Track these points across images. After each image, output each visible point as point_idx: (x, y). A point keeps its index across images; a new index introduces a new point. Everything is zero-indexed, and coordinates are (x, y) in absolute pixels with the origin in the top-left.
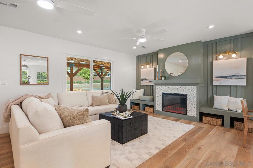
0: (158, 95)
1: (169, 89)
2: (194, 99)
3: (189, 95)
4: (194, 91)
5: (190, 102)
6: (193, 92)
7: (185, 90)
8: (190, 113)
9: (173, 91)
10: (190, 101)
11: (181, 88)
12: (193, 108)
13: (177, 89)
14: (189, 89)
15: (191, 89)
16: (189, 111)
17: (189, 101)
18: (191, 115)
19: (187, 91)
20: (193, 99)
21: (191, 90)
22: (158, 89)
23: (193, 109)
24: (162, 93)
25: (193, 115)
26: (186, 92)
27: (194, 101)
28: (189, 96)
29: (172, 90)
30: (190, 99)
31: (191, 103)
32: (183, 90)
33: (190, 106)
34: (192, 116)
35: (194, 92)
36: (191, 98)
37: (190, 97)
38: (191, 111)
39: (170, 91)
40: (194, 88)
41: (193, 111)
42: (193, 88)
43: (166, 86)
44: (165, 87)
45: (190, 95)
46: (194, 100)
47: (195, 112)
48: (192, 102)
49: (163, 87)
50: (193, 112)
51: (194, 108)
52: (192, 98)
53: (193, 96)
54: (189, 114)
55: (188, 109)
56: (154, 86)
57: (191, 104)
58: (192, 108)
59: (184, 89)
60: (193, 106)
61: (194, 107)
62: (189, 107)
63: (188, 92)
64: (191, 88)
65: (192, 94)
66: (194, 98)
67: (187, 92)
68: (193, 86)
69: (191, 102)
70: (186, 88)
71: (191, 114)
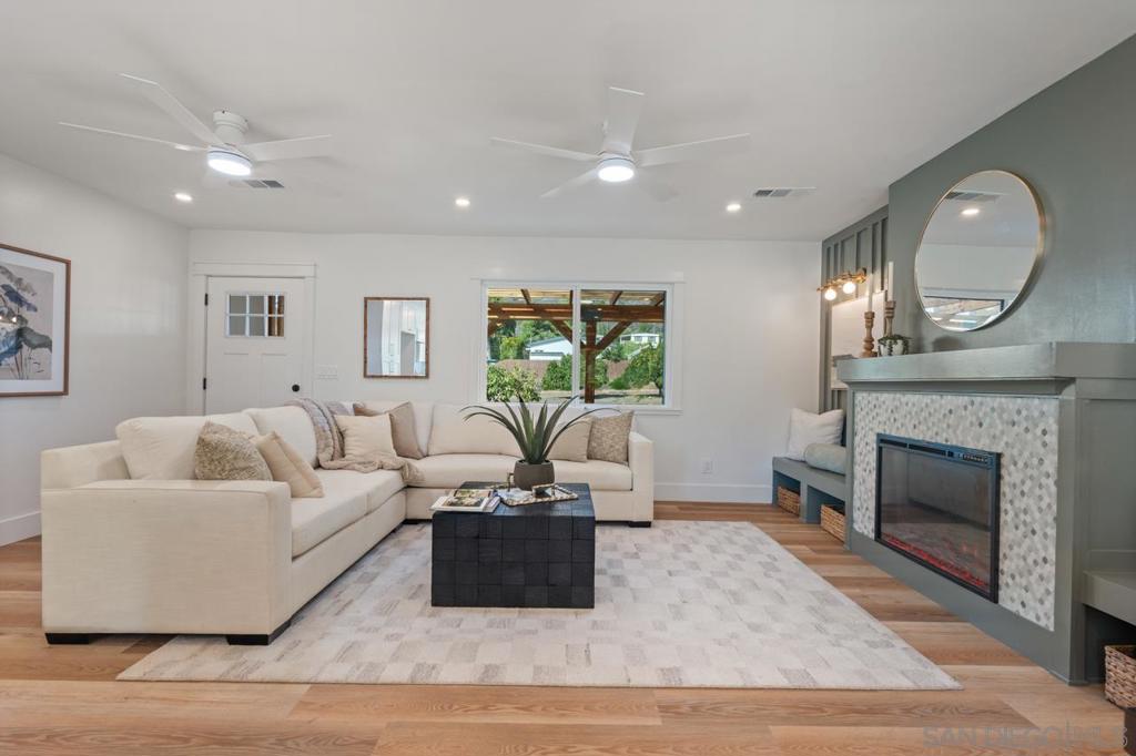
0: (863, 444)
1: (910, 413)
2: (1047, 500)
3: (1015, 464)
4: (1044, 432)
5: (1017, 515)
6: (1039, 443)
7: (991, 426)
8: (1015, 596)
9: (928, 429)
10: (1017, 504)
11: (970, 407)
12: (1035, 562)
13: (945, 415)
14: (1016, 418)
15: (1027, 418)
16: (1013, 577)
17: (1011, 502)
18: (1022, 613)
19: (1003, 433)
20: (1037, 491)
21: (1027, 430)
22: (863, 413)
23: (1038, 570)
24: (878, 435)
25: (1038, 618)
26: (994, 437)
27: (1040, 510)
28: (1012, 467)
29: (925, 419)
30: (1018, 492)
31: (1025, 523)
32: (981, 425)
33: (1020, 545)
34: (1031, 617)
35: (1045, 444)
36: (1026, 489)
37: (1021, 476)
38: (1024, 582)
39: (915, 427)
40: (1043, 414)
41: (1035, 586)
42: (1036, 414)
43: (898, 395)
44: (894, 399)
45: (1020, 464)
46: (1044, 505)
47: (1048, 592)
48: (1028, 519)
49: (884, 402)
50: (1039, 596)
51: (1040, 561)
52: (1031, 489)
53: (1035, 473)
54: (1012, 600)
55: (1007, 562)
56: (849, 395)
57: (1022, 528)
58: (1030, 561)
59: (985, 414)
60: (1039, 546)
61: (1043, 554)
62: (1011, 548)
63: (1005, 439)
64: (1024, 413)
65: (1032, 455)
66: (1041, 486)
67: (1002, 444)
68: (1036, 401)
69: (1022, 516)
70: (993, 409)
71: (1023, 604)
